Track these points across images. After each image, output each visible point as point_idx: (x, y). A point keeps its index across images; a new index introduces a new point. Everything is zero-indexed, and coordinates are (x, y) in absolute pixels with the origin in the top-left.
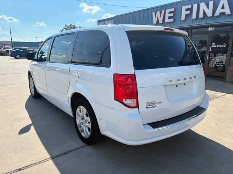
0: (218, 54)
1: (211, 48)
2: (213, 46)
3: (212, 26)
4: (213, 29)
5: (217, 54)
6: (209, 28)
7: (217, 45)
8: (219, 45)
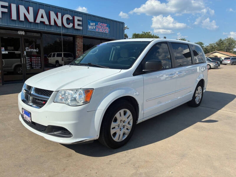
0: (34, 58)
1: (25, 52)
2: (27, 50)
3: (22, 30)
4: (23, 33)
5: (32, 58)
6: (19, 31)
7: (31, 49)
8: (33, 49)
